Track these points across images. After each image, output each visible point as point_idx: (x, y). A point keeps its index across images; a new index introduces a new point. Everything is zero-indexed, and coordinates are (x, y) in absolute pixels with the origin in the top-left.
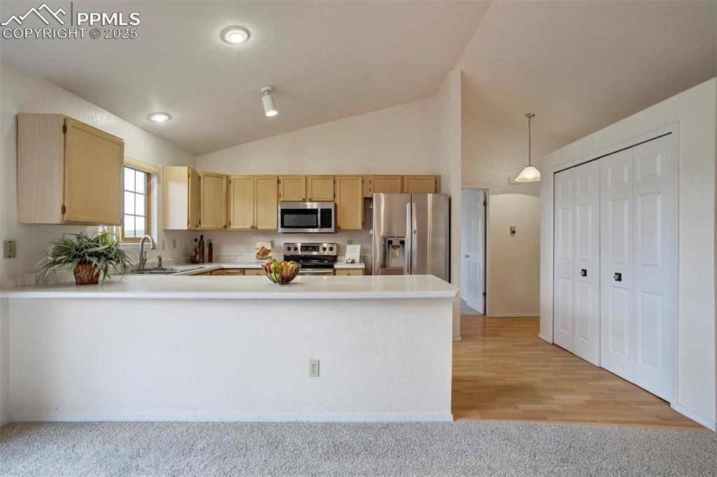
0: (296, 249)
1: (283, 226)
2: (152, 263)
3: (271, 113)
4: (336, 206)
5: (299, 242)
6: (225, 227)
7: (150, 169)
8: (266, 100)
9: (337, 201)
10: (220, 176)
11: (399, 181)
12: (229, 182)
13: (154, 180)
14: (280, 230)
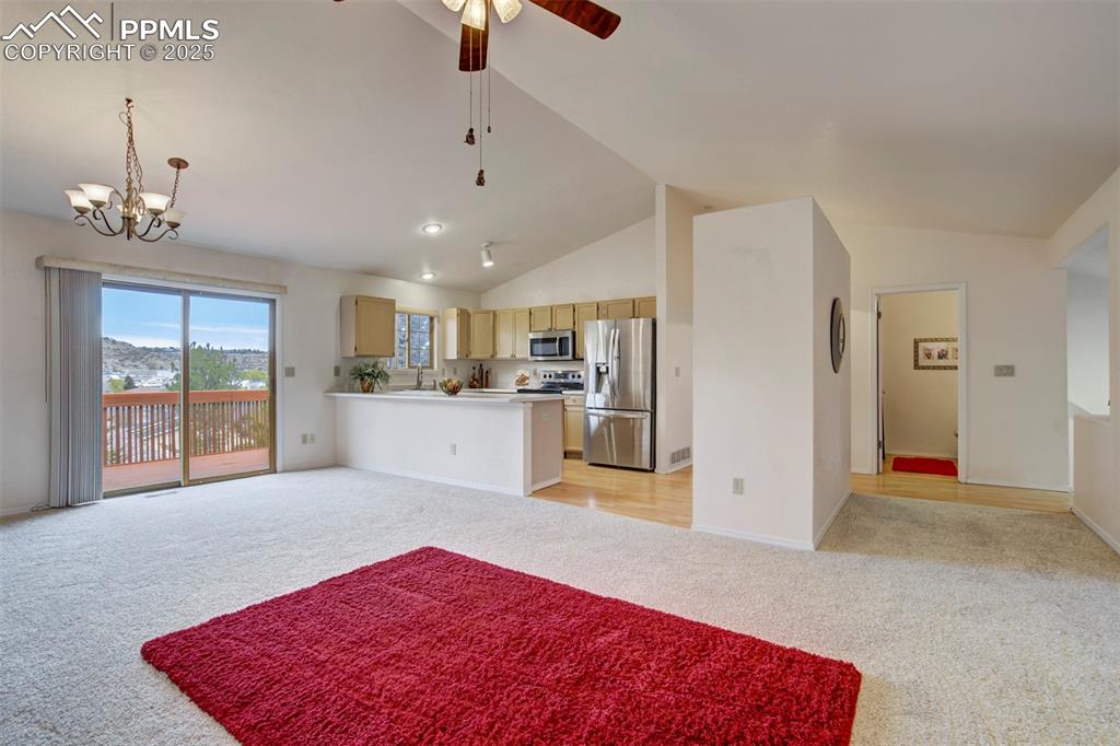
0: (550, 376)
1: (532, 354)
2: (428, 384)
3: (488, 264)
4: (574, 333)
5: (560, 369)
6: (492, 356)
7: (432, 314)
8: (484, 254)
9: (576, 330)
10: (488, 312)
11: (631, 305)
12: (495, 315)
13: (436, 320)
14: (530, 358)
